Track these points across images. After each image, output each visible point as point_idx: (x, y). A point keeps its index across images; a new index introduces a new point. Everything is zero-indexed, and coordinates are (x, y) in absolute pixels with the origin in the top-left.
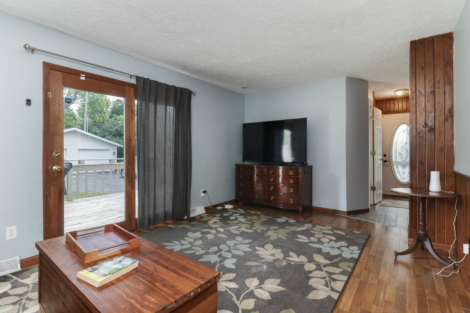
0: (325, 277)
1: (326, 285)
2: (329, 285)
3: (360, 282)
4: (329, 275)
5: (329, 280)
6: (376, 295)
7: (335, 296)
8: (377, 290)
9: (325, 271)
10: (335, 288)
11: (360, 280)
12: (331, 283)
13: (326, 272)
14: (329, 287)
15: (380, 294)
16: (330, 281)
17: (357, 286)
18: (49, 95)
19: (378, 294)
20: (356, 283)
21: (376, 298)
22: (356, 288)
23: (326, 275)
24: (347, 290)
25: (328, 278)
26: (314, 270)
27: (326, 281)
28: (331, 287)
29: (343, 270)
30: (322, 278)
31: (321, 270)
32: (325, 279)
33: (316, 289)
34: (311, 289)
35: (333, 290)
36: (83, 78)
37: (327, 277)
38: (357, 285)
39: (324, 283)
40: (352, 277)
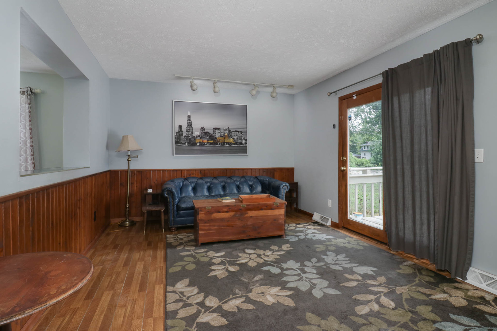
0: (188, 298)
1: (182, 293)
2: (180, 294)
3: (153, 314)
4: (186, 302)
5: (183, 298)
6: (134, 307)
7: (169, 288)
8: (133, 313)
9: (193, 305)
10: (173, 294)
11: (152, 317)
12: (179, 297)
13: (191, 305)
14: (178, 293)
15: (130, 310)
16: (181, 298)
17: (154, 308)
18: (341, 118)
19: (133, 309)
20: (157, 311)
21: (135, 304)
22: (155, 305)
23: (189, 301)
24: (162, 300)
25: (185, 299)
26: (205, 300)
27: (185, 296)
28: (177, 293)
29: (177, 317)
30: (189, 297)
31: (197, 304)
32: (186, 297)
33: (187, 286)
34: (191, 284)
35: (174, 292)
36: (355, 98)
37: (187, 300)
38: (154, 310)
39: (185, 294)
40: (162, 315)
